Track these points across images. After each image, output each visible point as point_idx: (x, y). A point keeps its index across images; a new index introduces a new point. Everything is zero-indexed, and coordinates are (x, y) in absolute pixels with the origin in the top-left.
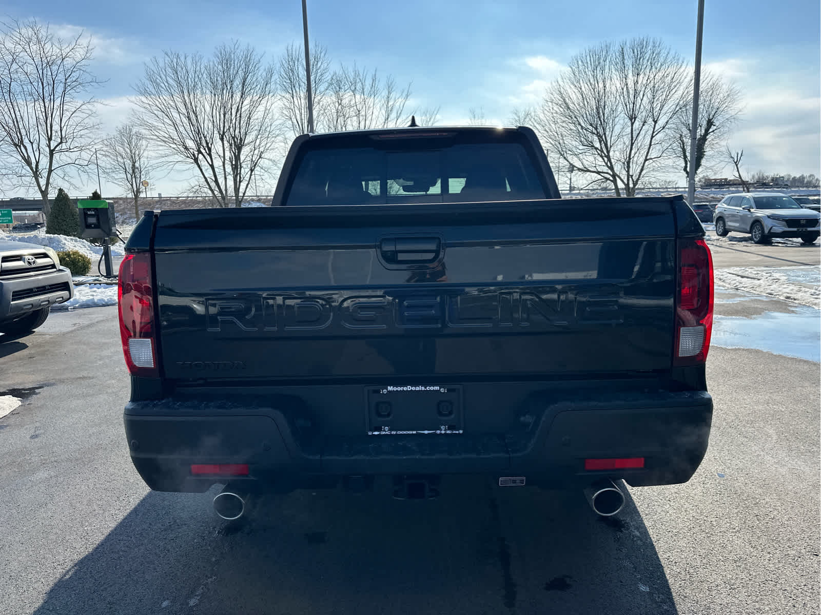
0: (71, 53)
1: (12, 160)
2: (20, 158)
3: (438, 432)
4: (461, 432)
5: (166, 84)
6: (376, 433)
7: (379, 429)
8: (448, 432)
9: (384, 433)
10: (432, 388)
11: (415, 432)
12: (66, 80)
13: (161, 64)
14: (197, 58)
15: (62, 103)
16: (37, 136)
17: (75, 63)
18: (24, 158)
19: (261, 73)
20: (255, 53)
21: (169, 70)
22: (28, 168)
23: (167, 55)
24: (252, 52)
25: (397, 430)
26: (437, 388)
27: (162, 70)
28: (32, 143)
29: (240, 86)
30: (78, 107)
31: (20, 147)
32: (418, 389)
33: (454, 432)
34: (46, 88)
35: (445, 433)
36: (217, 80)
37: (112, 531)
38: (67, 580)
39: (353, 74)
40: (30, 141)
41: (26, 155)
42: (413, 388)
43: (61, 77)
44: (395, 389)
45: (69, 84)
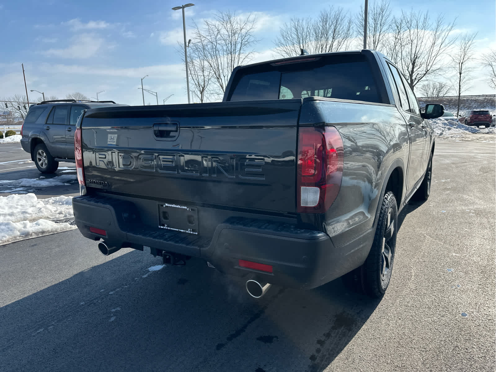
0: (245, 26)
1: (215, 86)
2: (219, 85)
3: (187, 232)
4: (197, 233)
5: (291, 38)
6: (162, 227)
7: (164, 226)
8: (191, 233)
9: (165, 228)
10: (184, 207)
11: (177, 230)
12: (242, 41)
13: (289, 27)
14: (309, 20)
15: (239, 54)
16: (227, 73)
17: (247, 31)
18: (220, 85)
19: (346, 23)
20: (343, 11)
21: (293, 29)
22: (222, 90)
23: (292, 20)
24: (341, 11)
25: (170, 227)
26: (186, 208)
27: (289, 30)
28: (224, 77)
29: (332, 34)
30: (246, 56)
31: (219, 79)
32: (178, 207)
33: (194, 233)
34: (233, 47)
35: (190, 233)
36: (319, 32)
37: (116, 258)
38: (85, 272)
39: (409, 16)
40: (224, 76)
41: (221, 83)
42: (176, 206)
43: (240, 40)
44: (169, 205)
45: (243, 43)
